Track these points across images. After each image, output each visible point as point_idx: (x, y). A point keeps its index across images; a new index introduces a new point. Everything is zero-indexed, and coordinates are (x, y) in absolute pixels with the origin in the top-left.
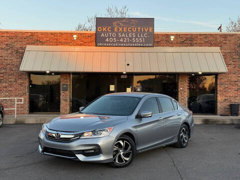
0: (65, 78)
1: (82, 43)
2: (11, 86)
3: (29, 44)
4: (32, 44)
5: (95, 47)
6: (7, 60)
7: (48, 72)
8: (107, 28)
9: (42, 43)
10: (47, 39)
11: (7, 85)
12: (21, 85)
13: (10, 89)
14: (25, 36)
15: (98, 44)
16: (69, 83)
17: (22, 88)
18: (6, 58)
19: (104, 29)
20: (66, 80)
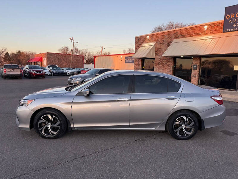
0: (196, 60)
1: (211, 31)
2: (163, 66)
3: (175, 38)
4: (177, 38)
5: (222, 33)
6: (163, 50)
7: (182, 56)
8: (236, 14)
9: (183, 36)
10: (187, 33)
11: (162, 65)
12: (169, 65)
13: (163, 68)
14: (173, 33)
15: (225, 31)
16: (198, 64)
17: (169, 67)
18: (162, 49)
19: (232, 16)
20: (196, 62)
